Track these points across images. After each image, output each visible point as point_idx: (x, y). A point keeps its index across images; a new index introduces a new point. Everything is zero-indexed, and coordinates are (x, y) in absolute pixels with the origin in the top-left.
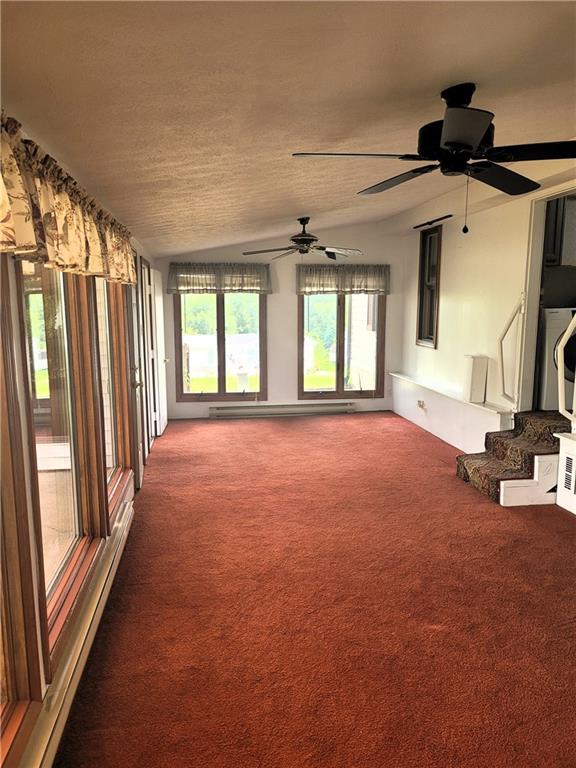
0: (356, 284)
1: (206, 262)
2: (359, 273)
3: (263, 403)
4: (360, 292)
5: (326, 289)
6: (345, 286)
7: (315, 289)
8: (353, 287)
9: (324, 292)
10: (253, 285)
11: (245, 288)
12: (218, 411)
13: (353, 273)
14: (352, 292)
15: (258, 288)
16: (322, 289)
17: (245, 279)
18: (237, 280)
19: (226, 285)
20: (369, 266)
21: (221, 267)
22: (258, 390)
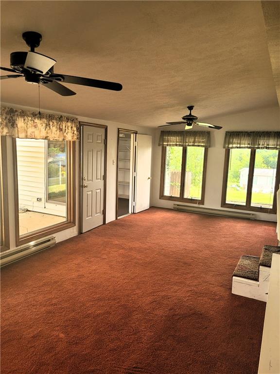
0: (261, 143)
1: (177, 131)
2: (264, 136)
3: (201, 206)
4: (264, 148)
5: (241, 146)
6: (254, 144)
7: (234, 146)
8: (259, 145)
9: (240, 147)
10: (200, 142)
11: (196, 144)
12: (178, 207)
13: (260, 136)
14: (259, 148)
15: (203, 144)
16: (239, 146)
17: (196, 139)
18: (192, 140)
19: (186, 142)
20: (271, 132)
21: (184, 133)
22: (200, 199)
